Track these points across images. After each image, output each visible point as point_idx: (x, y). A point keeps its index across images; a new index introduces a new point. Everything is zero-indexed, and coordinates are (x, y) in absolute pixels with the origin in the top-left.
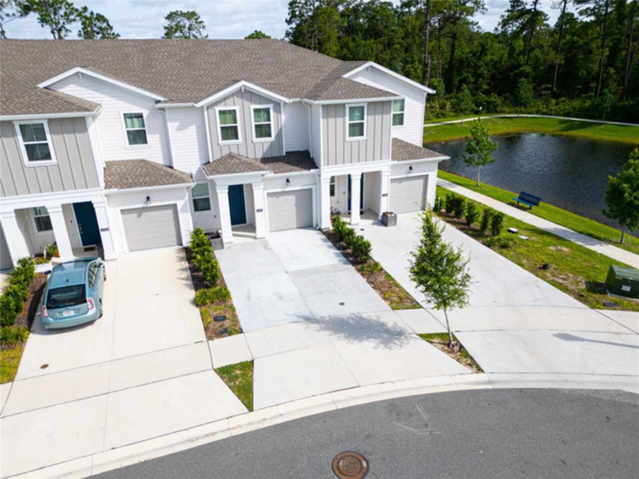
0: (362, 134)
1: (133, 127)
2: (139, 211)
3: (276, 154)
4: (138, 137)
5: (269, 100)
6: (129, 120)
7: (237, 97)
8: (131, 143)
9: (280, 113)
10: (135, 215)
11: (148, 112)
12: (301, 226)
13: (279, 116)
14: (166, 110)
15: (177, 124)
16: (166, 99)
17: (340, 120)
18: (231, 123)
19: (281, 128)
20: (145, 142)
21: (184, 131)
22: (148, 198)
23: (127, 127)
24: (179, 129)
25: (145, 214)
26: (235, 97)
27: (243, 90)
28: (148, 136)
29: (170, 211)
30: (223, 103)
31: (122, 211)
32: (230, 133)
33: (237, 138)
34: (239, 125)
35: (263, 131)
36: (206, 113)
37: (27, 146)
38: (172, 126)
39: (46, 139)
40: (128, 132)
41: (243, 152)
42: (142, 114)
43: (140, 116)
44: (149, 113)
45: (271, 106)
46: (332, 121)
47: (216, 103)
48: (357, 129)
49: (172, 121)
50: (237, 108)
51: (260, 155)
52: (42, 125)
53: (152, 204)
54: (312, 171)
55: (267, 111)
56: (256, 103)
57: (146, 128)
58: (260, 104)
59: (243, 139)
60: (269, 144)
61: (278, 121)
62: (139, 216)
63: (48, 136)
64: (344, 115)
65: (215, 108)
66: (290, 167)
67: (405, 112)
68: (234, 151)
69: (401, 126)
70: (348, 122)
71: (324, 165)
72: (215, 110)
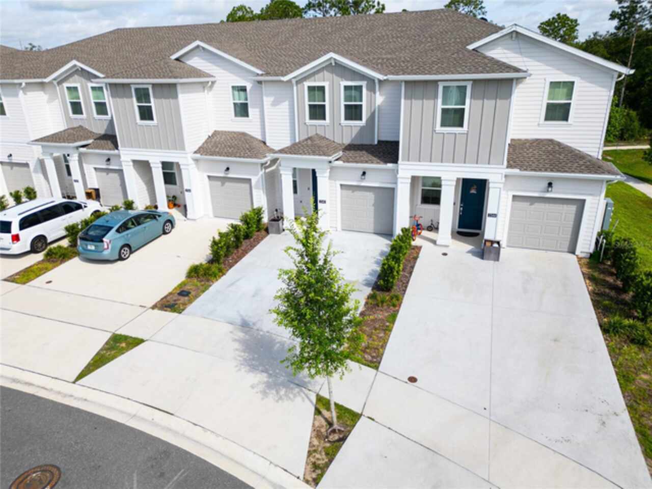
0: (461, 125)
1: (239, 100)
2: (224, 180)
3: (366, 142)
4: (242, 110)
5: (363, 77)
6: (236, 93)
7: (327, 71)
8: (236, 115)
9: (375, 93)
10: (219, 183)
11: (251, 85)
12: (378, 232)
13: (373, 95)
14: (263, 83)
15: (272, 99)
16: (264, 73)
17: (428, 103)
18: (319, 101)
19: (374, 112)
20: (247, 115)
21: (277, 107)
22: (228, 169)
23: (234, 100)
24: (274, 104)
25: (227, 184)
26: (325, 72)
27: (334, 64)
28: (250, 110)
29: (247, 186)
30: (313, 78)
31: (209, 177)
32: (317, 112)
33: (324, 118)
34: (327, 103)
35: (353, 112)
36: (295, 88)
37: (139, 107)
38: (267, 101)
39: (150, 102)
40: (235, 104)
41: (329, 136)
42: (245, 87)
43: (243, 89)
44: (252, 87)
45: (364, 84)
46: (417, 103)
47: (305, 79)
48: (454, 118)
49: (267, 96)
50: (326, 84)
51: (347, 141)
52: (148, 89)
53: (230, 175)
54: (390, 165)
55: (359, 88)
56: (347, 80)
57: (248, 102)
58: (352, 80)
59: (330, 120)
60: (359, 128)
61: (371, 101)
62: (223, 184)
63: (152, 99)
64: (436, 97)
65: (305, 83)
66: (371, 157)
67: (574, 102)
68: (321, 132)
69: (564, 123)
70: (440, 106)
71: (403, 160)
72: (304, 85)
